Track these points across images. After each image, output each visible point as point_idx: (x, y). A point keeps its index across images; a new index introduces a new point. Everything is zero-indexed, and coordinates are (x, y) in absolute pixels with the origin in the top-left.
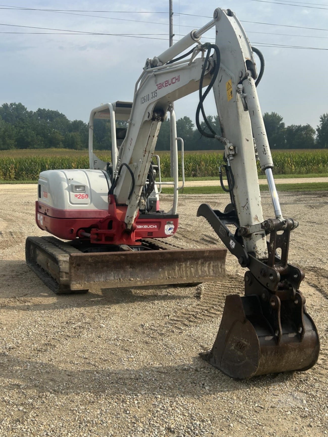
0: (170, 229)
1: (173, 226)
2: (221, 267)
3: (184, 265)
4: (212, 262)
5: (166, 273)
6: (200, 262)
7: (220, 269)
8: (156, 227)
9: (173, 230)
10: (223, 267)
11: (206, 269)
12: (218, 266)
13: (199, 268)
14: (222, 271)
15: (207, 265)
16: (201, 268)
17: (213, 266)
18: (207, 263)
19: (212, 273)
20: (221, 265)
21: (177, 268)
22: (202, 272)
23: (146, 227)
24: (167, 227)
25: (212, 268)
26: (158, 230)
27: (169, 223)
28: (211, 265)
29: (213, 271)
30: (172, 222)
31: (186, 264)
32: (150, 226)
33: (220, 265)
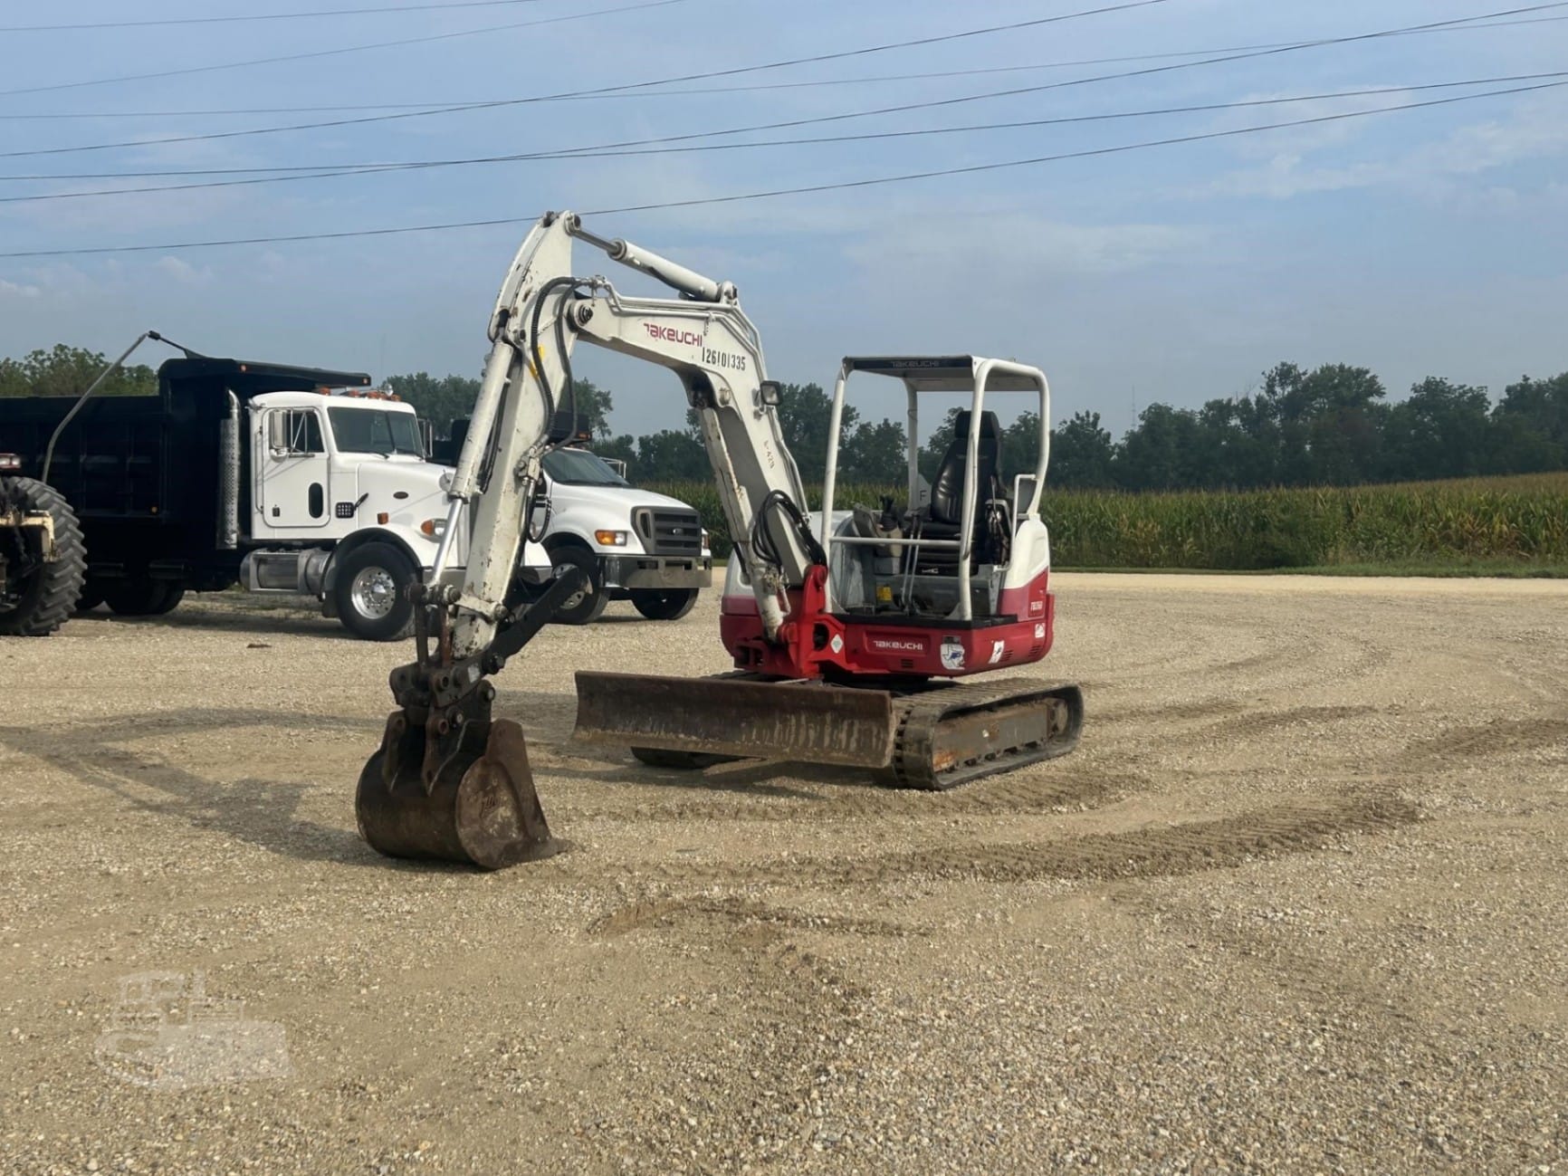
0: (954, 656)
1: (961, 649)
2: (878, 738)
3: (793, 721)
4: (856, 722)
5: (754, 733)
6: (828, 718)
7: (874, 740)
8: (920, 647)
9: (961, 658)
10: (882, 736)
11: (843, 736)
12: (871, 732)
13: (828, 730)
14: (877, 746)
15: (845, 727)
16: (832, 733)
17: (860, 731)
18: (846, 723)
19: (853, 745)
20: (879, 733)
21: (778, 726)
22: (831, 740)
23: (896, 645)
24: (946, 650)
25: (856, 735)
26: (923, 656)
27: (950, 641)
28: (855, 729)
29: (858, 741)
30: (957, 639)
31: (798, 721)
32: (907, 646)
33: (875, 732)
